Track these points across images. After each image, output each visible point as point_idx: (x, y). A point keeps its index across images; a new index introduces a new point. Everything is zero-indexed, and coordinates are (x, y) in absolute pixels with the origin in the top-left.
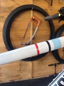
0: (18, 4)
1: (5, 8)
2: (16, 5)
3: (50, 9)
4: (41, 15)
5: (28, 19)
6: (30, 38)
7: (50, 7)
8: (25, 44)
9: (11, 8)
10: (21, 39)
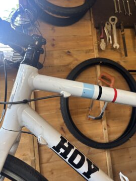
0: (77, 60)
1: (60, 66)
2: (74, 61)
3: (123, 60)
4: (112, 70)
5: (93, 78)
6: (99, 107)
7: (124, 59)
8: (94, 118)
9: (68, 65)
10: (86, 110)
